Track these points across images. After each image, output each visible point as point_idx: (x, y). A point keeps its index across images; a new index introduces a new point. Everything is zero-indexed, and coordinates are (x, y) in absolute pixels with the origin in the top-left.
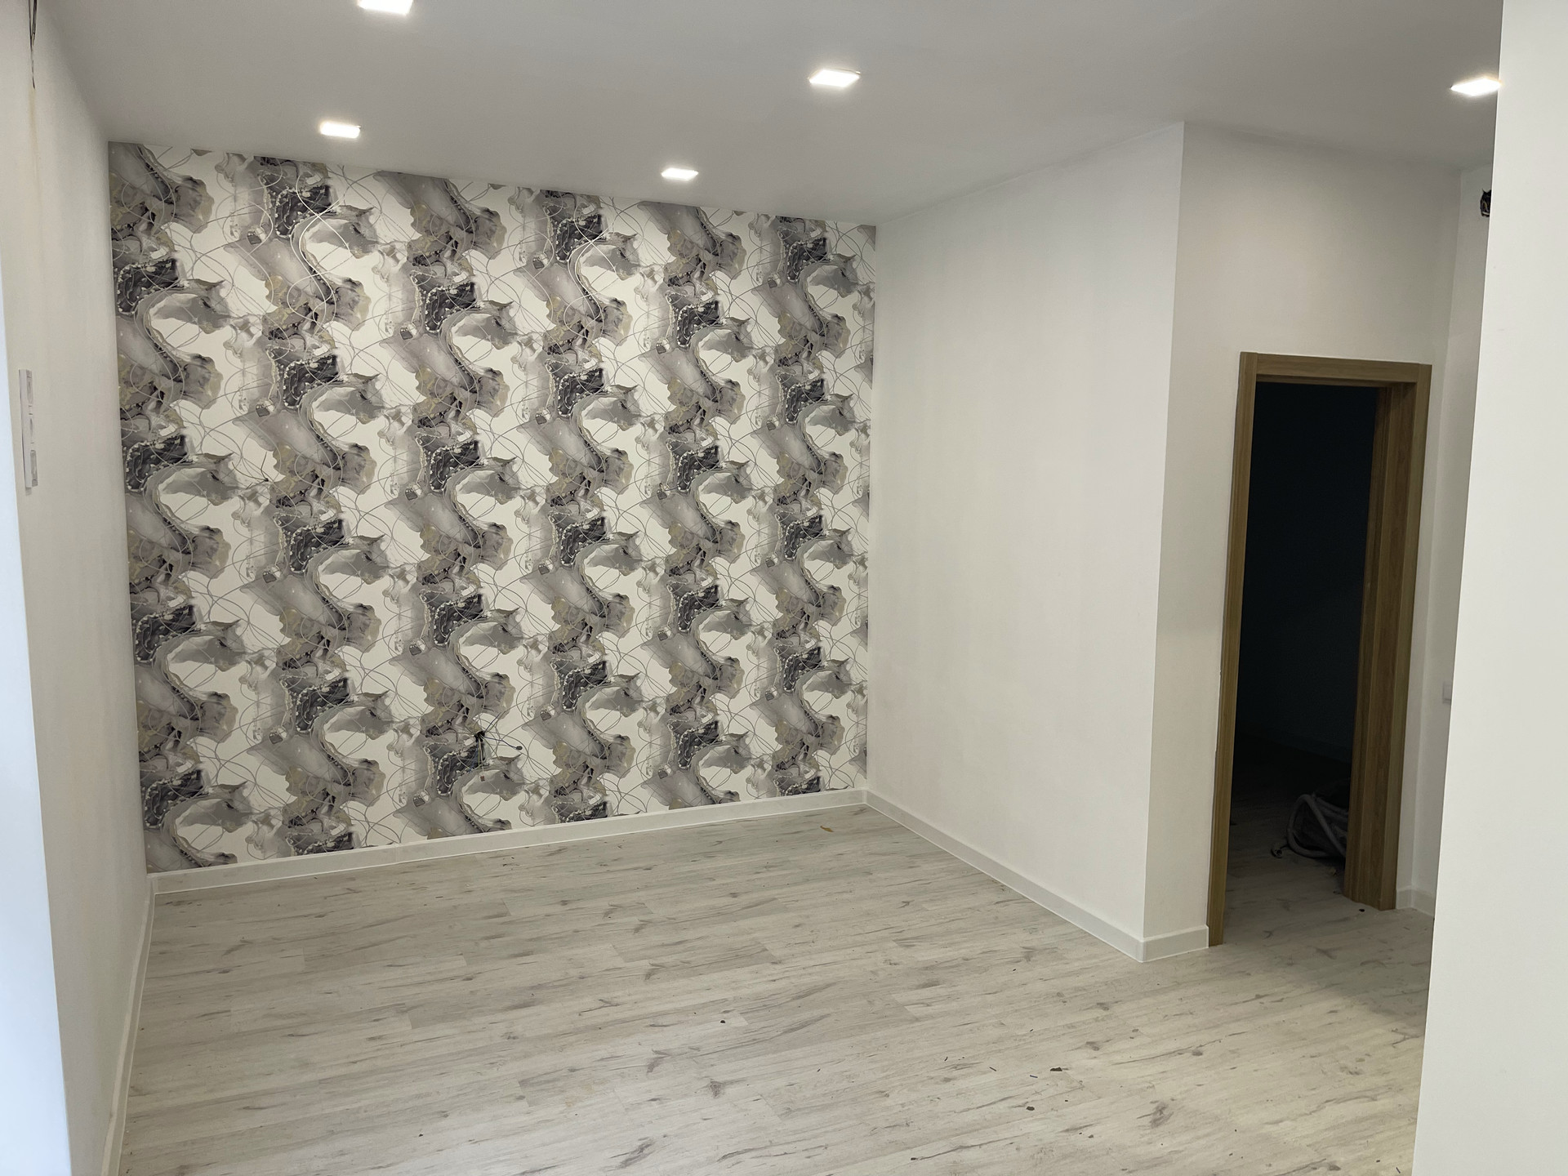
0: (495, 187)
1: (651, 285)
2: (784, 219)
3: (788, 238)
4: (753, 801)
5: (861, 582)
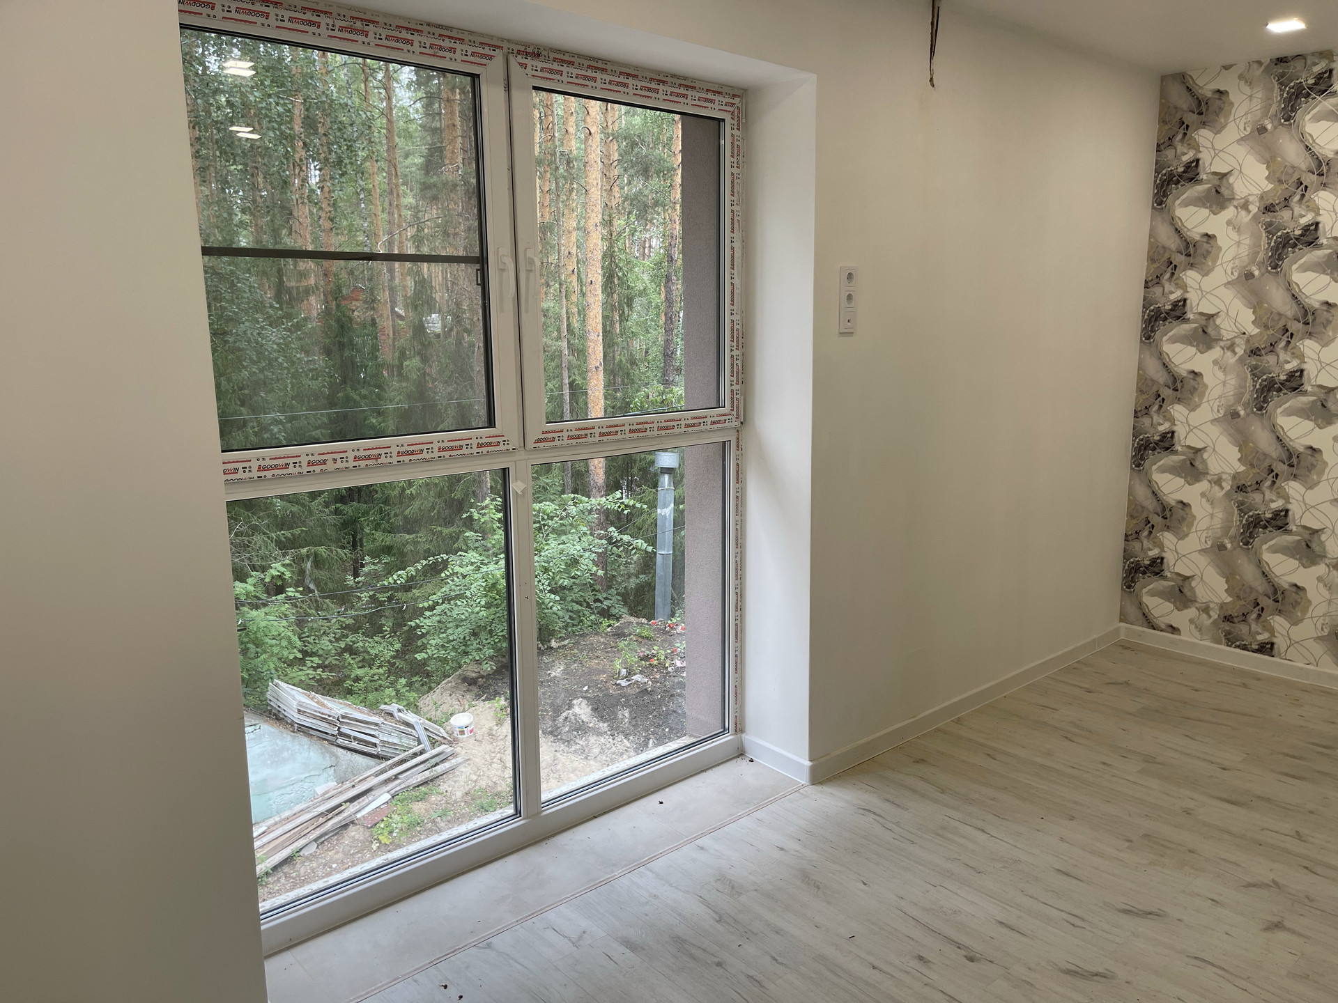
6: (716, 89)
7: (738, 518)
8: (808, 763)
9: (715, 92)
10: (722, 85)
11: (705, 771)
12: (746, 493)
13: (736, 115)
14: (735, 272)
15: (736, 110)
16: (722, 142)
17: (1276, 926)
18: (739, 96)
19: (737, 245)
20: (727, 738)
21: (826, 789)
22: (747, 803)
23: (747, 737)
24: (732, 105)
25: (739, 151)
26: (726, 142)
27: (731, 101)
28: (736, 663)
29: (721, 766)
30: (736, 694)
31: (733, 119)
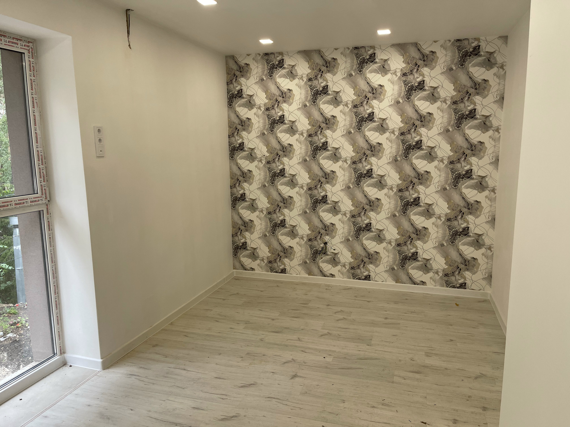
0: (336, 49)
1: (395, 77)
2: (458, 40)
3: (459, 48)
4: (433, 287)
5: (492, 200)
6: (18, 38)
7: (52, 248)
8: (100, 360)
9: (18, 39)
10: (22, 36)
11: (45, 377)
12: (55, 235)
13: (31, 51)
14: (37, 127)
15: (30, 49)
16: (24, 64)
17: (295, 376)
18: (32, 43)
19: (37, 114)
20: (56, 358)
21: (111, 370)
22: (69, 388)
23: (67, 355)
24: (28, 46)
25: (34, 68)
26: (26, 64)
27: (27, 44)
28: (58, 320)
29: (54, 373)
30: (59, 335)
31: (29, 53)
